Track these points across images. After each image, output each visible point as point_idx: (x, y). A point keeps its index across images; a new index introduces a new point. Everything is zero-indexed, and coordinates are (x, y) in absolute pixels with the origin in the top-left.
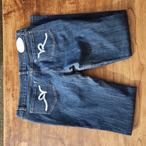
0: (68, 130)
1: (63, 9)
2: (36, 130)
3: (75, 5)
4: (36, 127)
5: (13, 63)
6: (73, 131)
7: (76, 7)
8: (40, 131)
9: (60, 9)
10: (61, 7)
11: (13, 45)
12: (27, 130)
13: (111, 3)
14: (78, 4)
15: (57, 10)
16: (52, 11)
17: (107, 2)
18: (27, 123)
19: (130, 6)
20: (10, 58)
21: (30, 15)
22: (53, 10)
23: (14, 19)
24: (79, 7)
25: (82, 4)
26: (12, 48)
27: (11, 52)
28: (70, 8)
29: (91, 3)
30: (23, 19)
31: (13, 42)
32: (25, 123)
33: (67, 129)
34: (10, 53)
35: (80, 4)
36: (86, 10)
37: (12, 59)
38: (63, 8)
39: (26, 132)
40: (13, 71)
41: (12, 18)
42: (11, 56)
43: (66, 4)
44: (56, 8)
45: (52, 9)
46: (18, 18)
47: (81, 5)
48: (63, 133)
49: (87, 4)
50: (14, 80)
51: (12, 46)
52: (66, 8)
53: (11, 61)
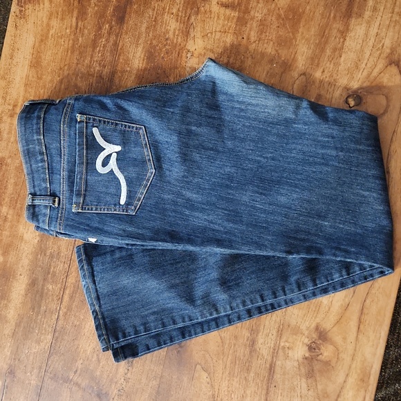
0: (129, 374)
1: (200, 16)
2: (34, 350)
3: (237, 14)
4: (38, 342)
5: (12, 139)
6: (144, 380)
7: (237, 21)
8: (47, 355)
9: (188, 14)
10: (192, 9)
11: (26, 85)
12: (9, 344)
13: (344, 35)
14: (244, 13)
15: (178, 15)
16: (163, 14)
17: (331, 29)
18: (14, 323)
19: (396, 57)
20: (9, 120)
21: (96, 8)
22: (167, 10)
23: (45, 10)
24: (246, 23)
25: (256, 15)
26: (22, 93)
27: (15, 106)
28: (218, 17)
29: (283, 19)
30: (72, 17)
31: (27, 76)
32: (6, 322)
33: (126, 371)
34: (11, 108)
35: (252, 13)
36: (264, 34)
37: (13, 124)
38: (197, 13)
39: (6, 350)
40: (9, 161)
41: (41, 5)
42: (12, 116)
43: (210, 5)
44: (179, 10)
45: (164, 9)
46: (60, 9)
47: (253, 19)
48: (112, 379)
49: (273, 19)
50: (6, 188)
51: (22, 88)
52: (207, 16)
53: (9, 133)
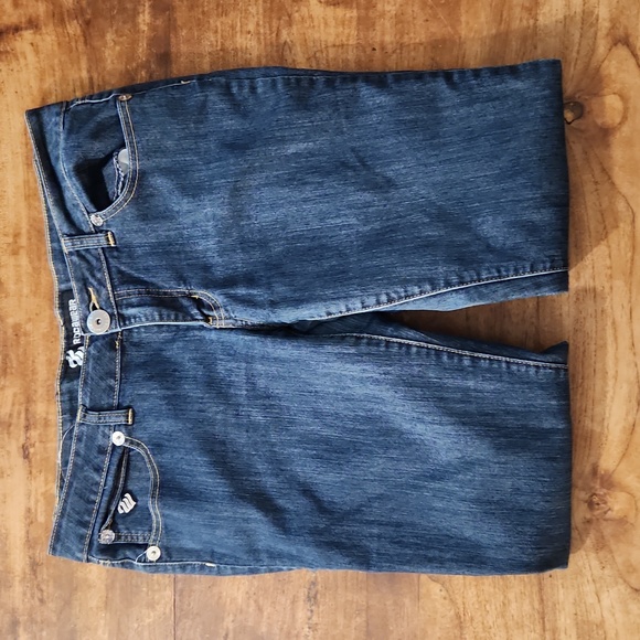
0: (315, 619)
1: (295, 27)
2: (147, 621)
3: (355, 13)
4: (151, 605)
5: (26, 291)
6: (341, 620)
7: (358, 24)
8: (172, 622)
9: (274, 29)
10: (279, 19)
11: (27, 197)
12: (102, 622)
13: (533, 13)
14: (367, 9)
15: (259, 33)
16: (233, 36)
17: (511, 8)
18: (103, 587)
19: (621, 32)
20: (12, 261)
21: (118, 48)
22: (238, 28)
23: (31, 67)
24: (374, 24)
25: (388, 8)
26: (24, 213)
27: (17, 235)
28: (326, 24)
29: (431, 7)
30: (80, 69)
31: (26, 182)
32: (89, 587)
33: (309, 614)
34: (10, 240)
35: (379, 6)
36: (406, 36)
37: (19, 266)
38: (290, 24)
39: (100, 632)
40: (29, 327)
41: (22, 60)
42: (15, 253)
43: (308, 6)
44: (258, 25)
45: (233, 27)
46: (56, 61)
47: (382, 15)
48: (289, 633)
49: (416, 9)
50: (34, 372)
51: (22, 204)
52: (307, 25)
53: (18, 280)
